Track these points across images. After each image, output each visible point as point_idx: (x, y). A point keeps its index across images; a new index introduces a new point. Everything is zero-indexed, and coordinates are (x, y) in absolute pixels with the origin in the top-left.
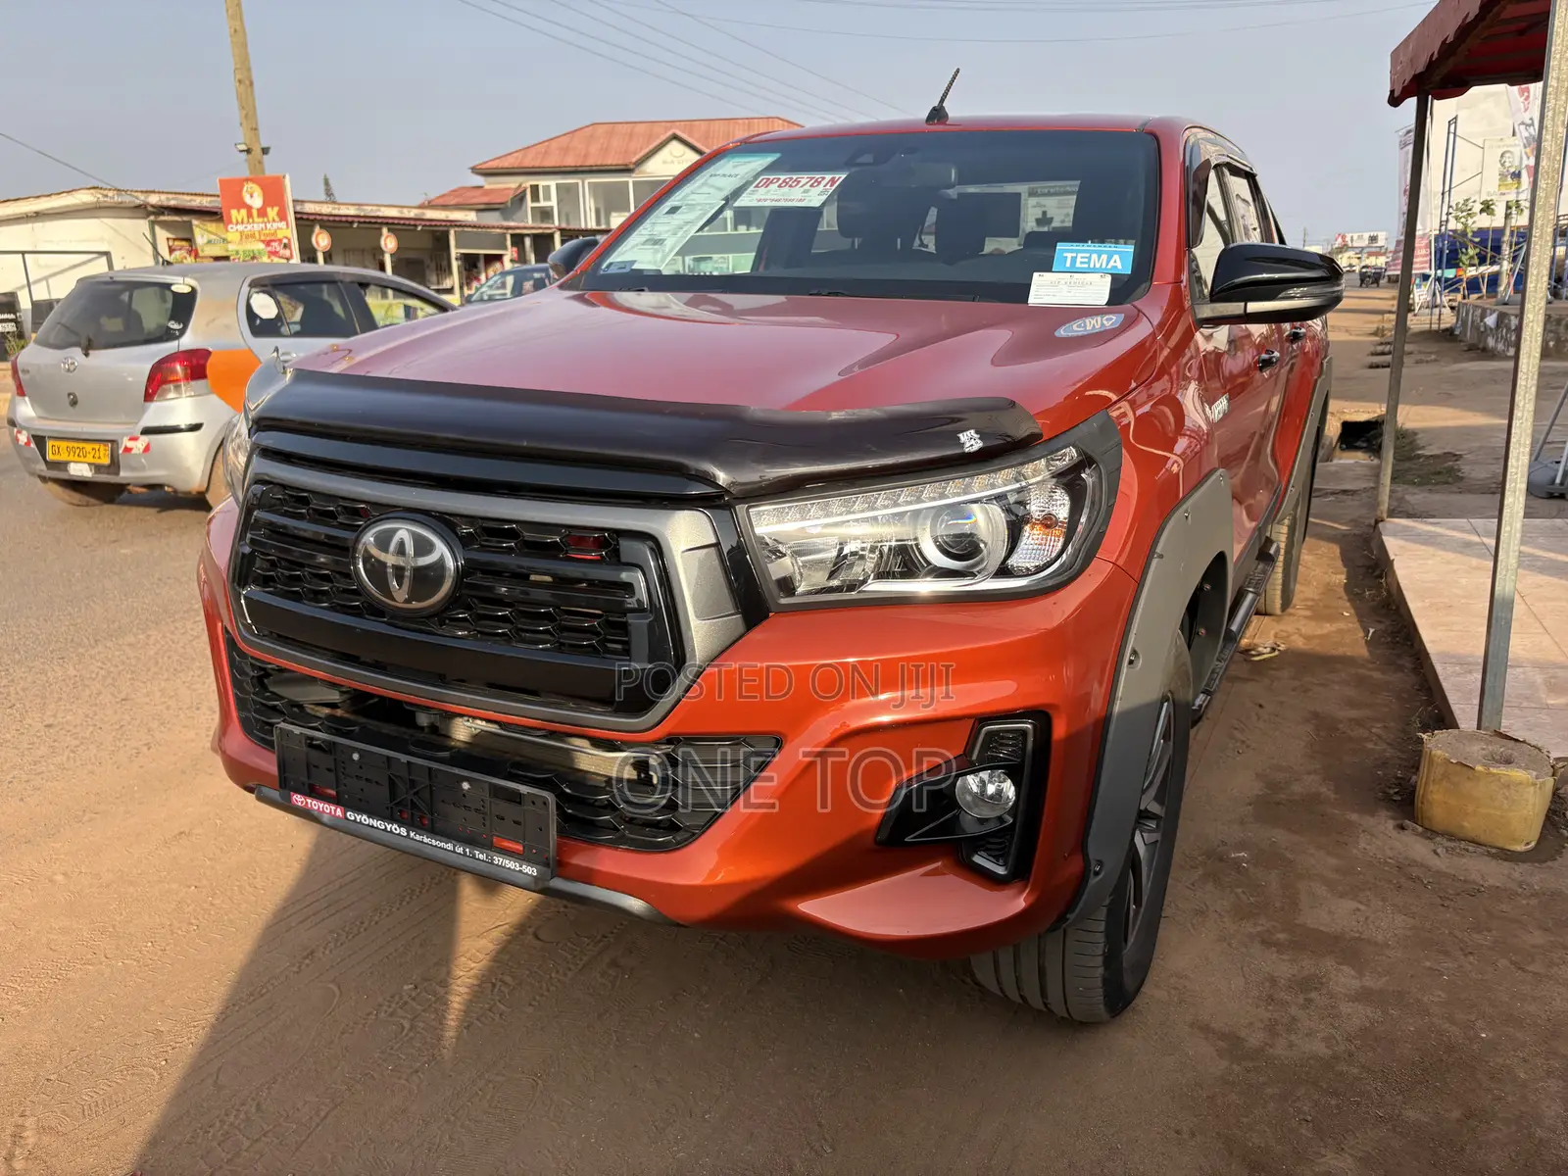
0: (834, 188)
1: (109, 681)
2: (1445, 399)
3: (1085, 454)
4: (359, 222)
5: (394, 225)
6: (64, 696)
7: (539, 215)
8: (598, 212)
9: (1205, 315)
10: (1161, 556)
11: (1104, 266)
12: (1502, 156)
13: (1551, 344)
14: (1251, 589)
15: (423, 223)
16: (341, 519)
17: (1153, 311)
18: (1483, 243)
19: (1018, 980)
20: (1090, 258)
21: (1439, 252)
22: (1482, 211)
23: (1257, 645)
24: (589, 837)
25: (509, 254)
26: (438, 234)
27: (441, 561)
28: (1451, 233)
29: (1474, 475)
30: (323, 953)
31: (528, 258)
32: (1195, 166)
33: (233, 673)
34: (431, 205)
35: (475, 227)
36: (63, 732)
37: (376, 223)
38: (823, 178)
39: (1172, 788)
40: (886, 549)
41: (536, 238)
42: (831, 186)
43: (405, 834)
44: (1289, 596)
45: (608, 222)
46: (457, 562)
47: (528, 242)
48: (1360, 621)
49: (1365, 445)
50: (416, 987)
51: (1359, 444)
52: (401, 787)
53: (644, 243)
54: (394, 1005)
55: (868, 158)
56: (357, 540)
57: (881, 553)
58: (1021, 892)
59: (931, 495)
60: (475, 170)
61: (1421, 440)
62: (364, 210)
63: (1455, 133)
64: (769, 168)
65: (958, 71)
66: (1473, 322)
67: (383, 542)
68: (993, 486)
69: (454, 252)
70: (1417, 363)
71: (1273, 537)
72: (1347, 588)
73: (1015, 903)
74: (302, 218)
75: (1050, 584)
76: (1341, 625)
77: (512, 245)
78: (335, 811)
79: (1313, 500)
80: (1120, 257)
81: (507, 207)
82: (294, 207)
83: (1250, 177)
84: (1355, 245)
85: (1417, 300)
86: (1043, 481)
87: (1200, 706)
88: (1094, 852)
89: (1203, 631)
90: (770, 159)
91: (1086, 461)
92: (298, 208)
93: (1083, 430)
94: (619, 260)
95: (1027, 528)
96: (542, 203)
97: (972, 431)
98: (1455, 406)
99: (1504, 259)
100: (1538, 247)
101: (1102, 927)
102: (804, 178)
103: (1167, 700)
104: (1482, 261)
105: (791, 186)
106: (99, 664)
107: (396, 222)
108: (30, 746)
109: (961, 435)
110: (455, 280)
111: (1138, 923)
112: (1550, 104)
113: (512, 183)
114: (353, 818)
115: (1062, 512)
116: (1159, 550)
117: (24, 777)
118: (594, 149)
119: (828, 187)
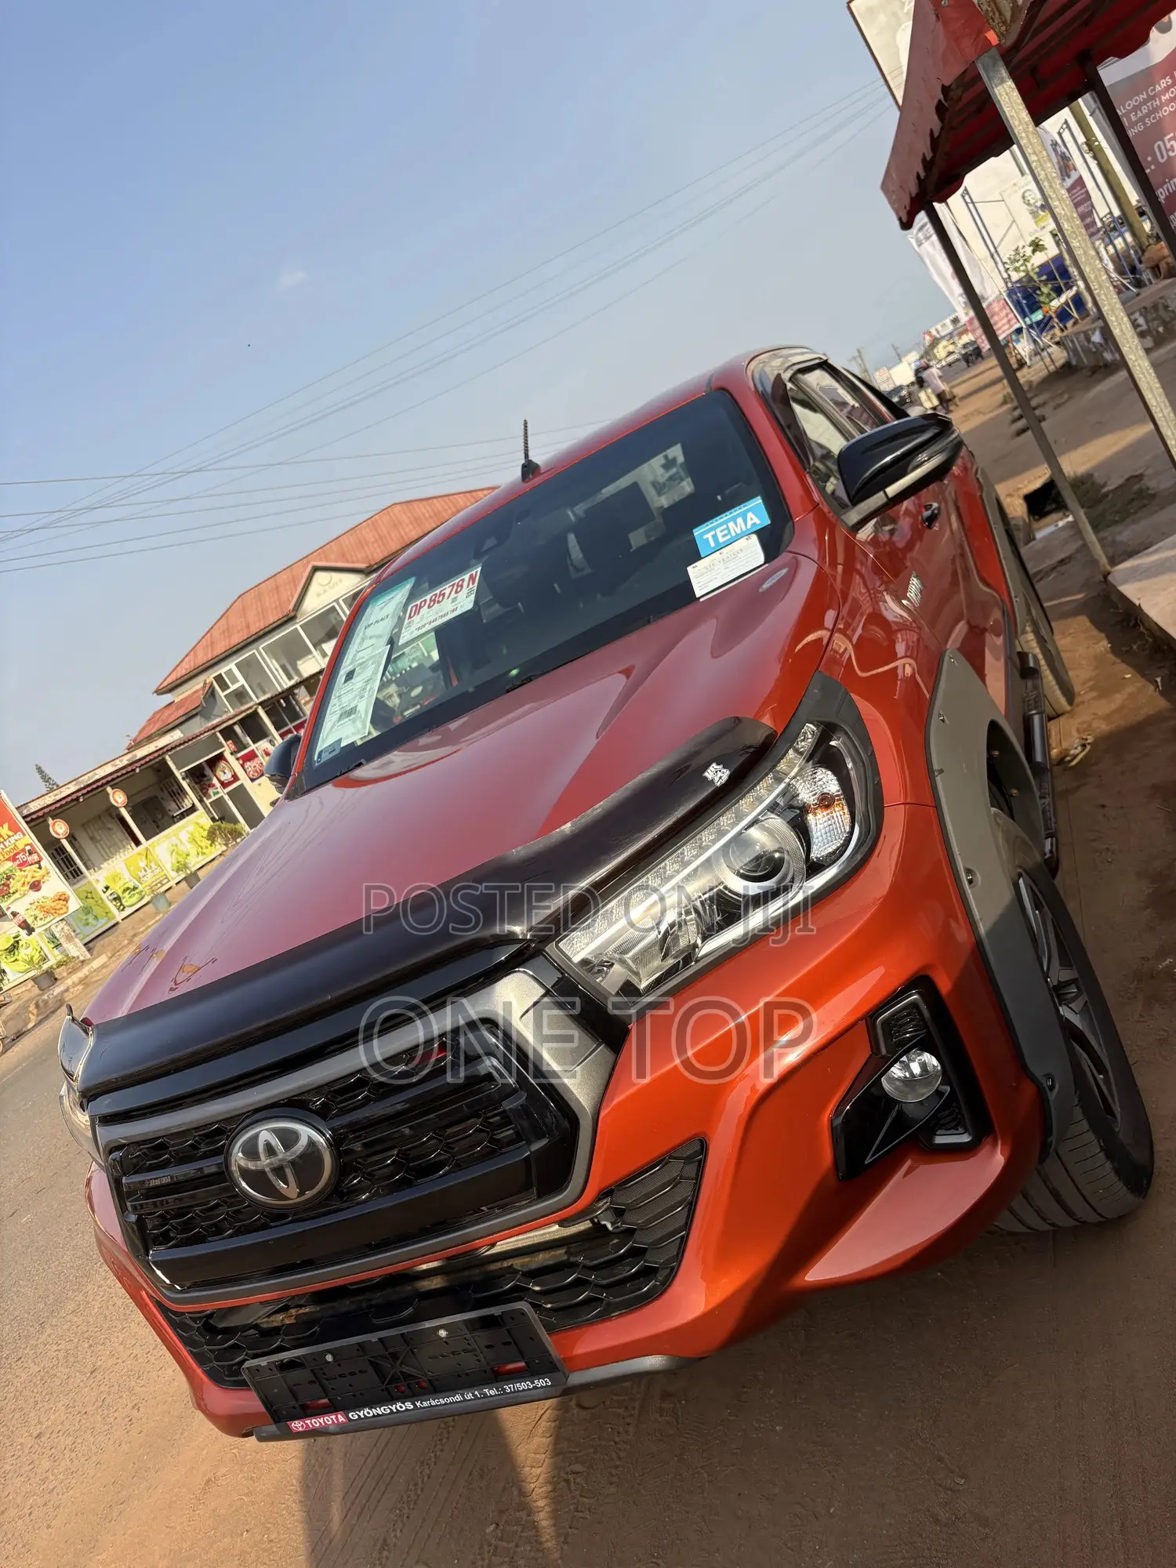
0: (476, 584)
1: (72, 1359)
2: (1099, 429)
3: (822, 723)
4: (83, 795)
5: (114, 780)
6: (39, 1398)
7: (235, 699)
8: (284, 668)
9: (855, 521)
10: (941, 771)
11: (744, 529)
12: (1024, 197)
13: (1161, 329)
14: (1033, 712)
15: (138, 764)
16: (204, 1149)
17: (806, 547)
18: (1051, 278)
19: (1038, 1213)
20: (728, 528)
21: (1018, 304)
22: (1034, 251)
23: (1066, 750)
24: (580, 1319)
25: (227, 749)
26: (156, 766)
27: (312, 1143)
28: (1018, 285)
29: (1162, 487)
30: (396, 1536)
31: (245, 742)
32: (769, 389)
33: (177, 1332)
34: (137, 744)
35: (185, 742)
36: (55, 1435)
37: (98, 787)
38: (463, 580)
39: (1071, 949)
40: (698, 904)
41: (242, 722)
42: (473, 583)
43: (412, 1407)
44: (1068, 689)
45: (298, 673)
46: (324, 1135)
47: (237, 729)
48: (1143, 675)
49: (1054, 506)
50: (498, 1525)
51: (1048, 508)
52: (386, 1365)
53: (340, 718)
54: (486, 1556)
55: (490, 542)
56: (227, 1162)
57: (697, 911)
58: (995, 1145)
59: (710, 841)
60: (160, 692)
61: (1099, 478)
62: (83, 781)
63: (973, 203)
64: (412, 597)
65: (526, 423)
66: (1081, 347)
67: (251, 1152)
68: (760, 800)
69: (178, 774)
70: (1055, 409)
71: (1026, 650)
72: (1115, 650)
73: (996, 1160)
74: (32, 820)
75: (859, 858)
76: (1130, 689)
77: (226, 740)
78: (337, 1418)
79: (1038, 586)
80: (753, 514)
81: (204, 707)
82: (20, 813)
83: (824, 365)
84: (943, 333)
85: (1023, 353)
86: (801, 769)
87: (1051, 851)
88: (1037, 1070)
89: (1015, 791)
90: (408, 586)
91: (827, 731)
92: (25, 812)
93: (808, 703)
94: (326, 745)
95: (810, 817)
96: (233, 688)
97: (714, 765)
98: (1111, 431)
99: (1076, 281)
100: (1103, 297)
101: (1085, 1125)
102: (447, 588)
103: (1020, 875)
104: (1059, 292)
105: (438, 602)
106: (55, 1347)
107: (115, 776)
108: (32, 1466)
109: (706, 774)
110: (191, 798)
111: (1114, 1088)
112: (1041, 176)
113: (197, 685)
114: (356, 1417)
115: (832, 786)
116: (936, 767)
117: (40, 1501)
118: (252, 616)
119: (471, 586)
